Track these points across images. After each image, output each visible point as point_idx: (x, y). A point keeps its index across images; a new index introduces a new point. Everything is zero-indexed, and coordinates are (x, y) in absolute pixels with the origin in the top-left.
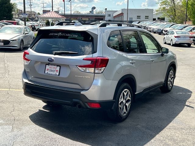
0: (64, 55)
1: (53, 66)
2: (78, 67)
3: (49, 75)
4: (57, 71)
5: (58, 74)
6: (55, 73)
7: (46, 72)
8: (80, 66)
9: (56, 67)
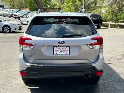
0: (70, 37)
1: (62, 48)
2: (88, 45)
3: (59, 55)
4: (67, 51)
5: (68, 53)
6: (65, 53)
7: (55, 53)
8: (90, 45)
9: (65, 48)
